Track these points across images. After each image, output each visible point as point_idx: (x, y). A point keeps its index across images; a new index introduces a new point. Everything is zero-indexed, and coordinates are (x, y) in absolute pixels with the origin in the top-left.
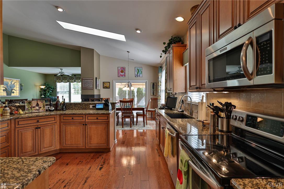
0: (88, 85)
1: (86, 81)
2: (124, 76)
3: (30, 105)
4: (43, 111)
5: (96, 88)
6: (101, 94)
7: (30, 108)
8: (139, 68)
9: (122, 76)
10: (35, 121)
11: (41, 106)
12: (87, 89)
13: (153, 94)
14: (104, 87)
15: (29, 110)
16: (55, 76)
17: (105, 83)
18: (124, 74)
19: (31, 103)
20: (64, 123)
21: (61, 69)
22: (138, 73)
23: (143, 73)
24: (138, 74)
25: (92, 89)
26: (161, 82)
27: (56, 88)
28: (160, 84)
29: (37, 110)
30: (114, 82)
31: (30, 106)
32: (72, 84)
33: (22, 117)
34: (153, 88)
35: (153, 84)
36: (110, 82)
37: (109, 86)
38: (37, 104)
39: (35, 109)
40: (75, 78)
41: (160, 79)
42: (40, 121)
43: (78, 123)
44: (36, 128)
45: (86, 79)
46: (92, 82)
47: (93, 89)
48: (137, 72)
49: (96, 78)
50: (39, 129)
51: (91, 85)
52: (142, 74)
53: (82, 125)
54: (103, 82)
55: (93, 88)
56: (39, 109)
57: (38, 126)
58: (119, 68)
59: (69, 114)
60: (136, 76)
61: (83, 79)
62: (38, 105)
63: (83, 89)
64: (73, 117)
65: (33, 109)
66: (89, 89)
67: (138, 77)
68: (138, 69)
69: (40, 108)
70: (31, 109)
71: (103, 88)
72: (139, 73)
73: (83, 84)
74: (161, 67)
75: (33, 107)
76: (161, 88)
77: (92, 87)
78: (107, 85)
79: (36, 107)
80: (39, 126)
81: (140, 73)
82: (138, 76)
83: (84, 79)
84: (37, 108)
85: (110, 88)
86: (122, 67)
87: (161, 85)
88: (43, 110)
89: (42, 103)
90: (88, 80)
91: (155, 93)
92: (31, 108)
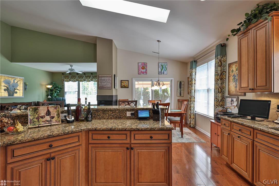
0: (105, 83)
1: (103, 78)
2: (145, 74)
3: (35, 114)
4: (57, 123)
5: (114, 88)
6: (118, 94)
7: (35, 120)
8: (163, 64)
9: (143, 73)
10: (46, 146)
11: (53, 115)
12: (104, 88)
13: (180, 95)
14: (122, 86)
15: (33, 122)
16: (63, 74)
17: (123, 81)
18: (145, 71)
19: (37, 111)
20: (94, 145)
21: (71, 66)
22: (162, 70)
23: (168, 69)
24: (163, 71)
26: (195, 80)
27: (63, 88)
28: (194, 82)
29: (47, 121)
30: (134, 80)
31: (37, 116)
32: (81, 83)
33: (20, 141)
34: (180, 87)
35: (180, 83)
36: (128, 81)
37: (128, 85)
38: (48, 111)
39: (44, 120)
40: (84, 76)
41: (193, 77)
42: (54, 144)
43: (118, 145)
44: (48, 159)
45: (103, 76)
46: (111, 79)
47: (111, 89)
48: (161, 68)
49: (114, 75)
50: (52, 161)
51: (109, 83)
52: (166, 71)
53: (125, 149)
54: (121, 81)
56: (51, 121)
57: (50, 155)
58: (140, 64)
59: (103, 130)
60: (160, 74)
61: (99, 76)
62: (48, 113)
63: (99, 89)
64: (110, 135)
65: (41, 119)
66: (106, 88)
67: (162, 75)
68: (162, 65)
69: (53, 117)
70: (38, 121)
72: (163, 69)
73: (99, 83)
74: (195, 61)
75: (41, 117)
76: (195, 87)
77: (110, 86)
78: (125, 84)
79: (46, 117)
80: (53, 155)
81: (164, 70)
82: (162, 73)
83: (100, 76)
84: (48, 118)
85: (128, 88)
86: (144, 63)
87: (195, 84)
88: (58, 121)
89: (55, 110)
90: (105, 78)
91: (182, 94)
92: (38, 118)
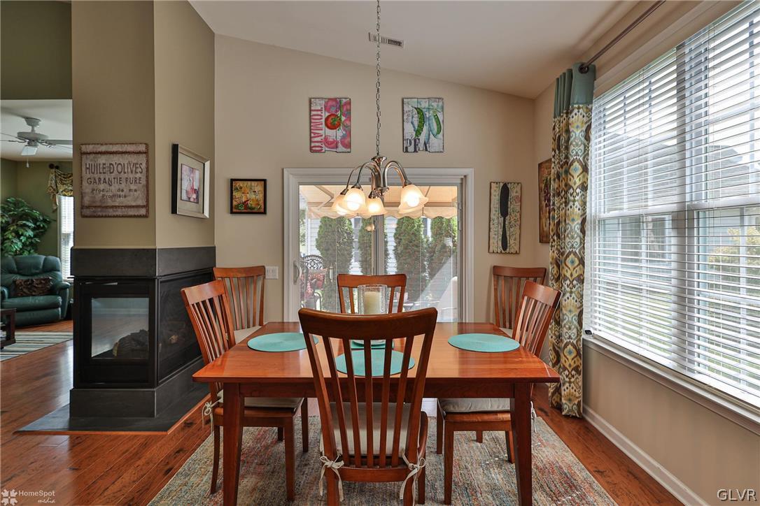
0: (115, 187)
1: (102, 160)
2: (341, 148)
5: (174, 211)
6: (217, 244)
8: (424, 105)
9: (333, 145)
12: (111, 212)
13: (505, 246)
14: (237, 207)
17: (241, 184)
18: (343, 137)
21: (30, 120)
22: (418, 132)
23: (446, 127)
24: (423, 137)
25: (143, 212)
26: (585, 169)
27: (56, 221)
28: (576, 180)
30: (290, 179)
34: (504, 212)
35: (505, 191)
36: (265, 181)
37: (261, 202)
41: (576, 150)
45: (103, 148)
46: (144, 166)
48: (416, 124)
49: (175, 149)
51: (133, 187)
52: (440, 136)
54: (232, 180)
55: (146, 206)
58: (318, 105)
60: (411, 149)
61: (84, 148)
63: (84, 216)
66: (119, 212)
67: (421, 154)
68: (419, 111)
71: (232, 212)
72: (425, 128)
73: (85, 183)
74: (583, 69)
76: (584, 203)
77: (141, 202)
78: (252, 195)
81: (430, 130)
82: (421, 146)
83: (90, 148)
85: (264, 213)
86: (335, 100)
87: (584, 187)
90: (115, 159)
91: (511, 242)
